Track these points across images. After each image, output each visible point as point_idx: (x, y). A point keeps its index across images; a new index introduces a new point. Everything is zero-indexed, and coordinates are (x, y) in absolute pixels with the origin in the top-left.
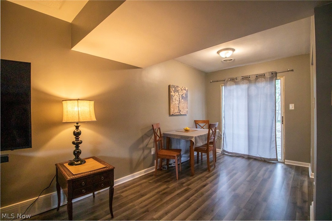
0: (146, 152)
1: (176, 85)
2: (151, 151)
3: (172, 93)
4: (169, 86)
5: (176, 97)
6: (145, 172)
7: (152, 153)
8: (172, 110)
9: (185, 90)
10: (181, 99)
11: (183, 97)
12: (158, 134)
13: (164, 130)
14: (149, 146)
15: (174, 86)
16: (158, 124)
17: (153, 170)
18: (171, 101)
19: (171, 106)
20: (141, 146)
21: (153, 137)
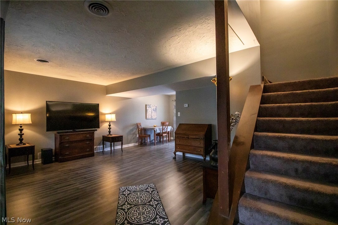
0: (134, 136)
1: (149, 104)
2: (136, 135)
3: (148, 108)
4: (146, 105)
5: (149, 110)
6: (134, 144)
7: (138, 136)
8: (147, 116)
9: (155, 106)
10: (152, 111)
11: (153, 110)
12: (140, 127)
13: (143, 126)
14: (136, 133)
15: (148, 105)
16: (139, 123)
17: (137, 144)
18: (147, 112)
19: (147, 115)
20: (132, 133)
21: (138, 129)
